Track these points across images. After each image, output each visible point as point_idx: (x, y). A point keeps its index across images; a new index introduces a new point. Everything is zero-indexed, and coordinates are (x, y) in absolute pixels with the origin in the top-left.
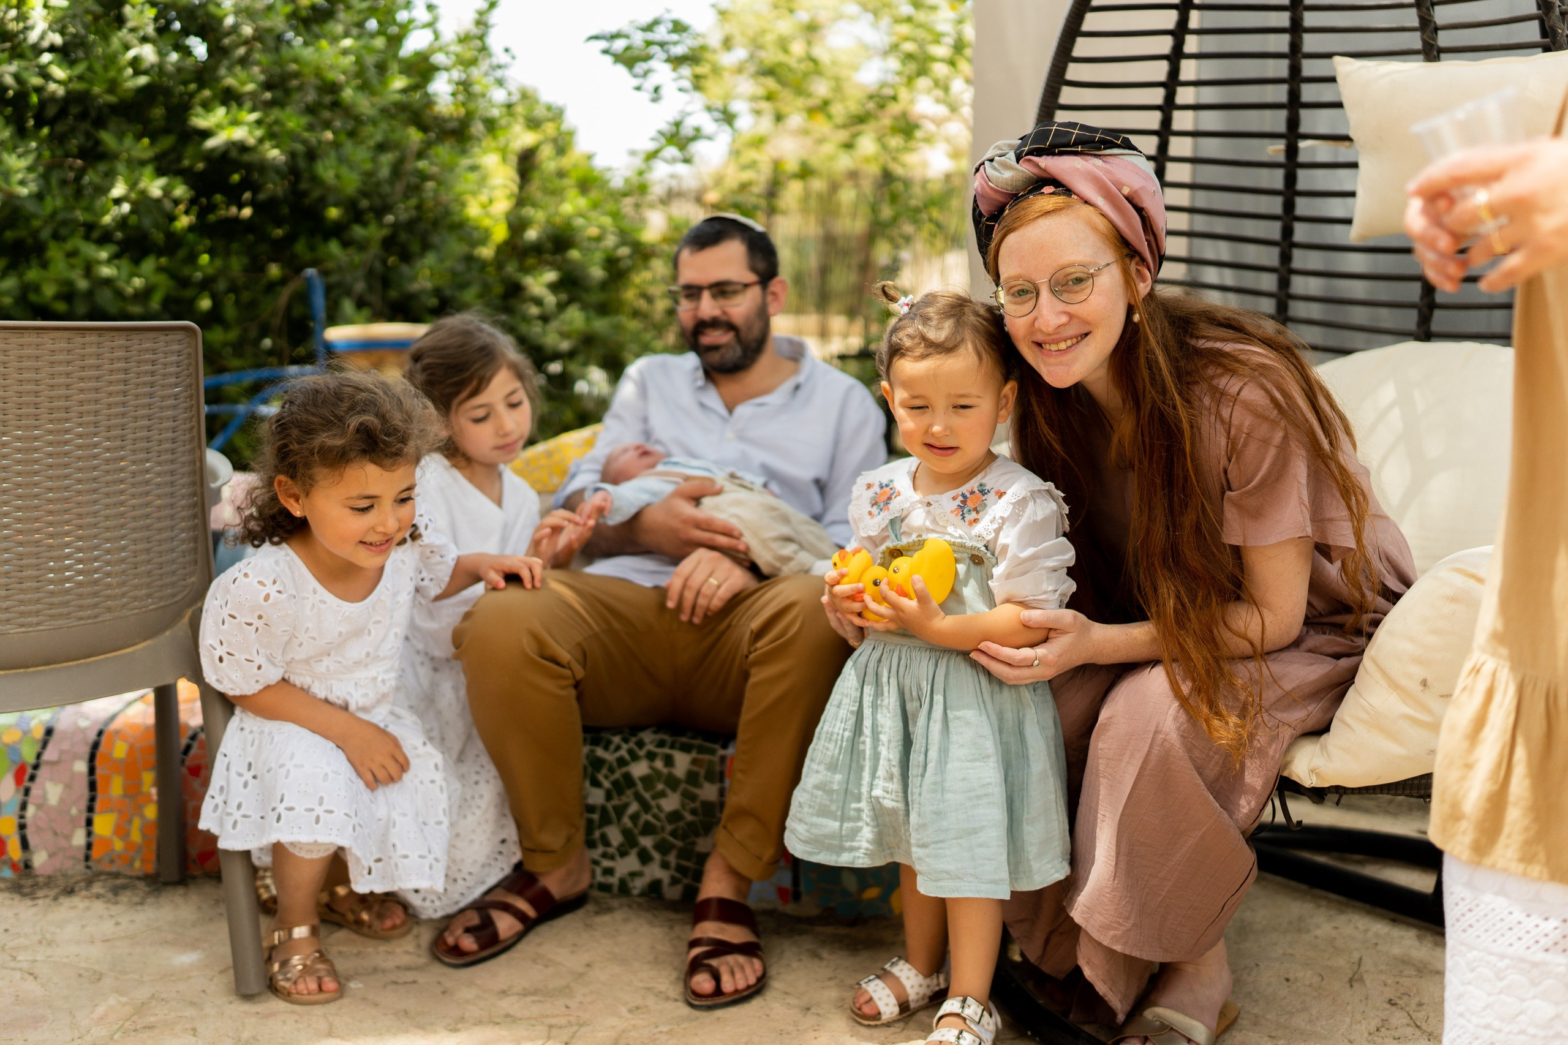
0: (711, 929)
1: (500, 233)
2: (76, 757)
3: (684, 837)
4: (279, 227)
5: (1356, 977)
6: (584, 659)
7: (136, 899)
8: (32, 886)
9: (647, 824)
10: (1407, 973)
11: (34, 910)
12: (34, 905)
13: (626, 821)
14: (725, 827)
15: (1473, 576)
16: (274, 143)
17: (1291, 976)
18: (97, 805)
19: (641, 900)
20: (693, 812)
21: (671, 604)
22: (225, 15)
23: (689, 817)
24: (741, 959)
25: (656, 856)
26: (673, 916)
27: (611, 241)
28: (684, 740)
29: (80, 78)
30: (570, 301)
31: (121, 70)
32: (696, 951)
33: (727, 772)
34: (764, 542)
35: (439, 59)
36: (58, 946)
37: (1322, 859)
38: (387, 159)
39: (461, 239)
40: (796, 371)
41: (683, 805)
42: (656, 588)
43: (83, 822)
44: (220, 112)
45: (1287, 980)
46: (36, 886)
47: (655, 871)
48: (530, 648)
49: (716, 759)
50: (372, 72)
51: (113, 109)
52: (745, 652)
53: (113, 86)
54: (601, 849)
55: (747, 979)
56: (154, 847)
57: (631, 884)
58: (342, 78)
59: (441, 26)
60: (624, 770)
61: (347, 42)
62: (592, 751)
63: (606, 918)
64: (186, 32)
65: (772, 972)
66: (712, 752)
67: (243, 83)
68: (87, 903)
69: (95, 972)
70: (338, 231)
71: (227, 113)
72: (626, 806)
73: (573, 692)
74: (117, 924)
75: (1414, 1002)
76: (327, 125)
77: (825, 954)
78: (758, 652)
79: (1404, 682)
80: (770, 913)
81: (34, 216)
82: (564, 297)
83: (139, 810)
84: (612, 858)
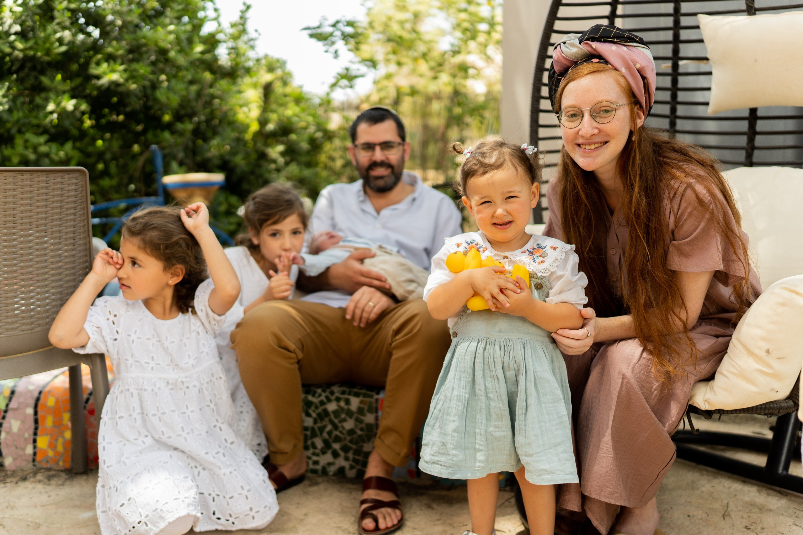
0: (372, 494)
1: (254, 127)
2: (27, 406)
3: (357, 443)
4: (138, 125)
5: (726, 513)
6: (303, 347)
7: (60, 482)
8: (5, 476)
9: (337, 436)
10: (754, 511)
11: (5, 489)
12: (5, 487)
13: (325, 435)
14: (379, 438)
15: (793, 291)
16: (134, 80)
17: (691, 514)
18: (39, 432)
19: (334, 478)
20: (362, 429)
21: (348, 317)
22: (107, 15)
23: (359, 432)
24: (389, 510)
25: (342, 454)
26: (351, 486)
27: (312, 129)
28: (356, 390)
29: (31, 48)
30: (292, 161)
31: (52, 44)
32: (365, 506)
33: (379, 407)
34: (399, 283)
35: (220, 36)
36: (17, 509)
37: (702, 449)
38: (194, 88)
39: (233, 130)
40: (413, 191)
41: (356, 426)
42: (340, 308)
43: (31, 441)
44: (105, 66)
45: (689, 516)
46: (6, 476)
47: (341, 462)
48: (272, 342)
49: (373, 400)
50: (185, 43)
51: (49, 64)
52: (390, 342)
53: (48, 52)
54: (311, 451)
55: (392, 521)
56: (70, 454)
57: (328, 469)
58: (169, 46)
59: (221, 19)
60: (323, 407)
61: (172, 28)
62: (306, 397)
63: (315, 488)
64: (87, 24)
65: (407, 516)
66: (371, 397)
67: (117, 50)
68: (33, 485)
69: (36, 523)
70: (169, 127)
71: (108, 66)
72: (325, 427)
73: (296, 366)
74: (49, 496)
75: (759, 527)
76: (162, 72)
77: (434, 506)
78: (397, 342)
79: (756, 351)
80: (404, 484)
81: (7, 121)
82: (288, 158)
83: (61, 434)
84: (317, 455)
